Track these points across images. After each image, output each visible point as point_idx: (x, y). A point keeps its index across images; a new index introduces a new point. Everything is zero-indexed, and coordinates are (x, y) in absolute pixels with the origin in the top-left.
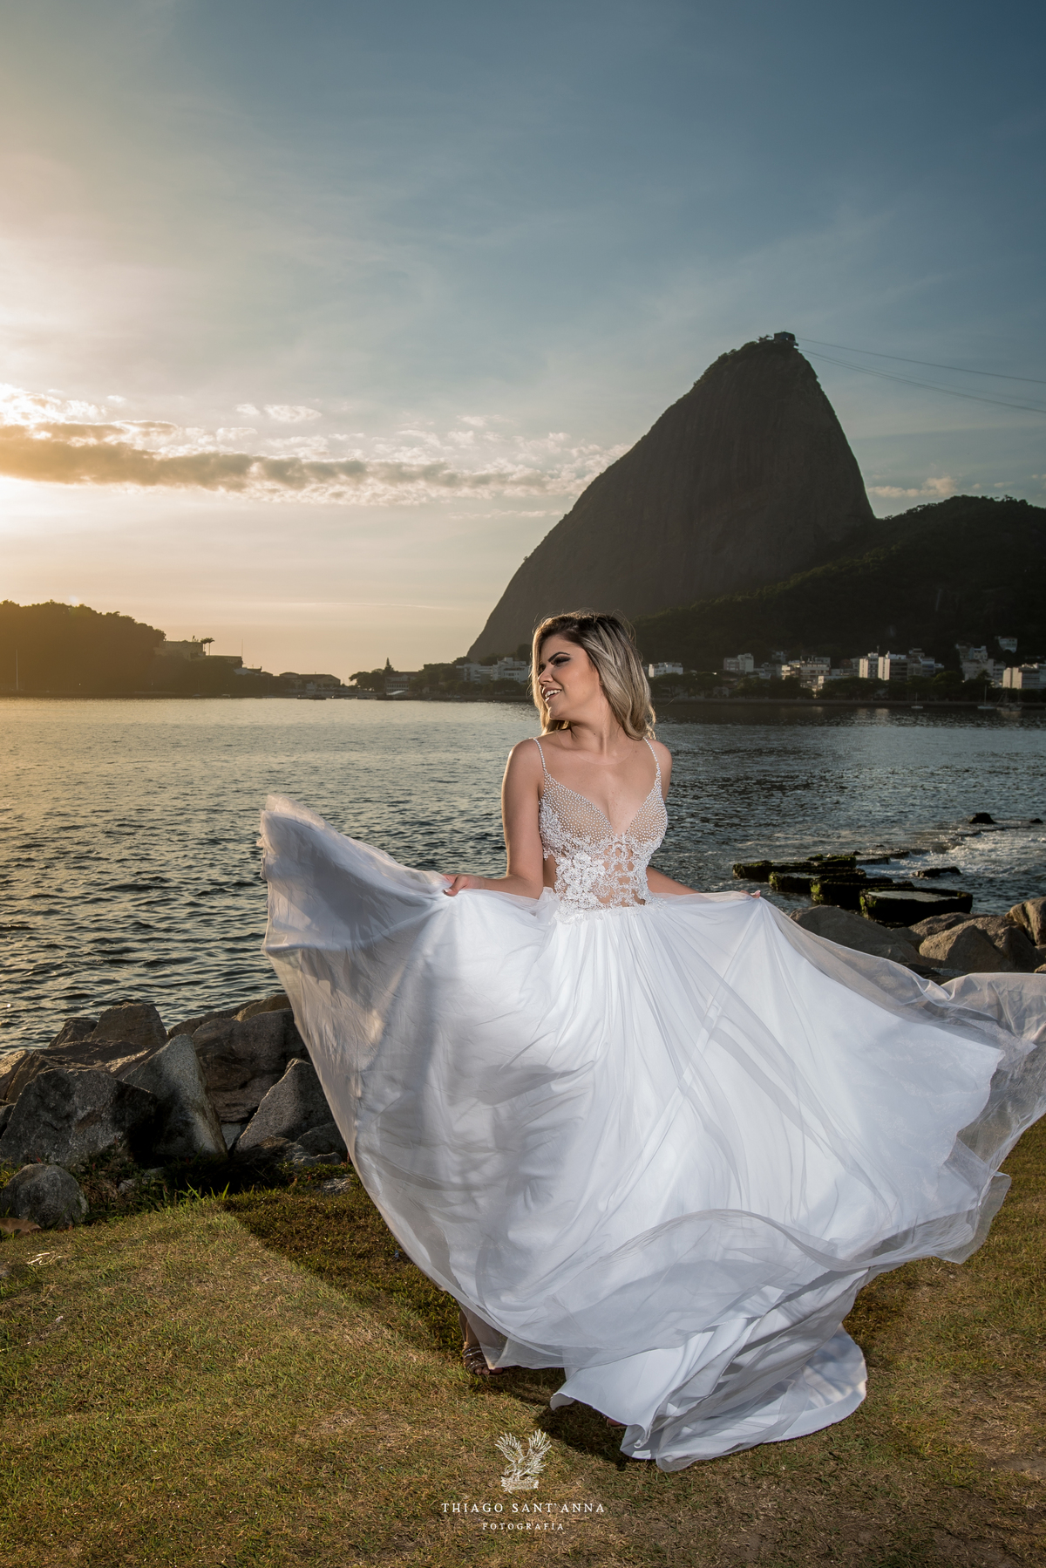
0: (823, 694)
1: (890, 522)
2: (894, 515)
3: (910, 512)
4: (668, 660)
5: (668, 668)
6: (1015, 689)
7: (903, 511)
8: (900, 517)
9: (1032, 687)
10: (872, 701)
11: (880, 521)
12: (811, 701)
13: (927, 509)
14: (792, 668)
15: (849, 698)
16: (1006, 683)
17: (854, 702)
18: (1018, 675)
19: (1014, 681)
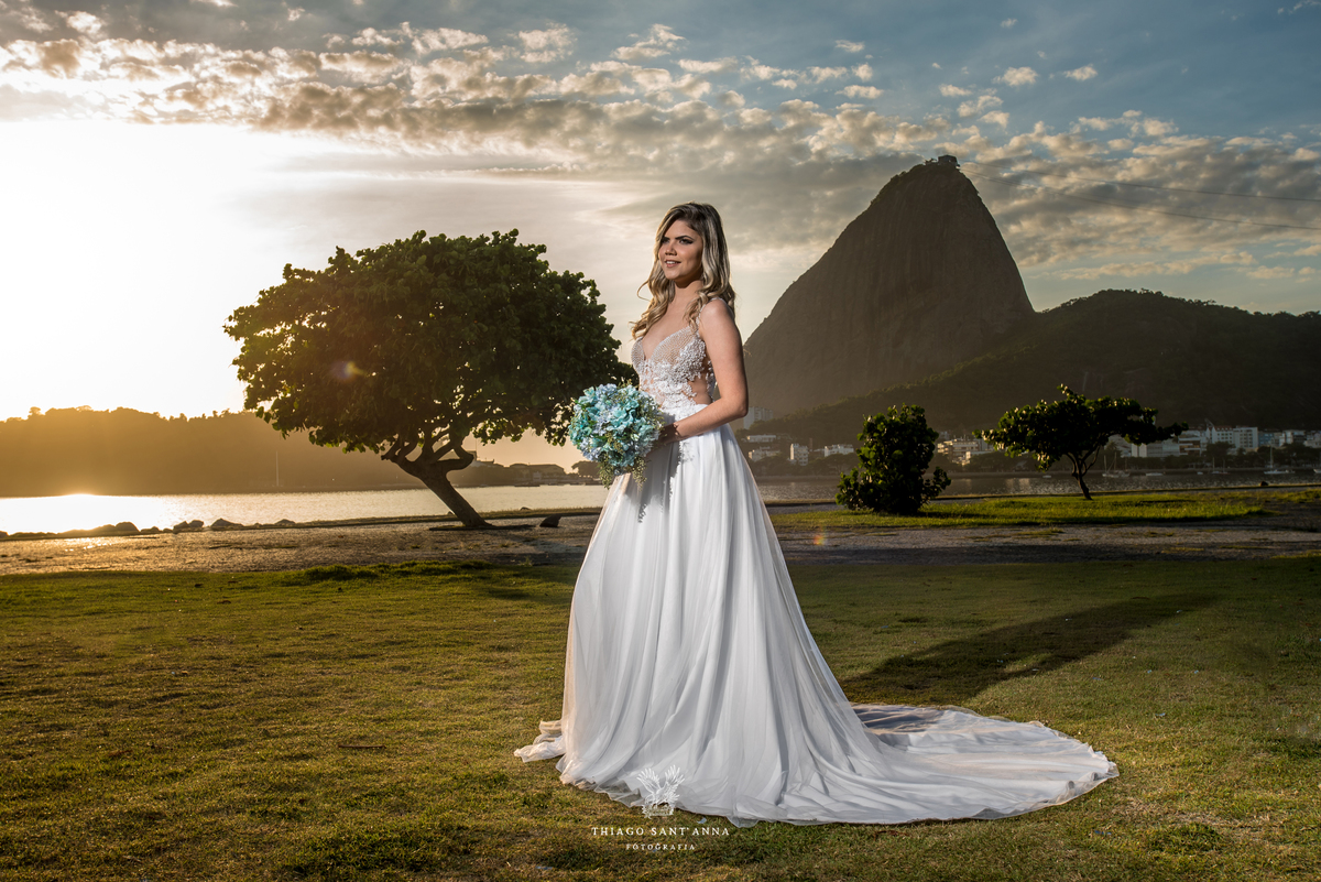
0: (970, 468)
1: (1047, 314)
2: (1051, 308)
3: (1064, 305)
4: (841, 443)
5: (841, 449)
6: (1139, 459)
7: (1059, 305)
8: (1057, 310)
9: (1155, 455)
10: (1014, 473)
11: (1039, 314)
12: (960, 474)
13: (1080, 302)
14: (946, 446)
15: (994, 470)
16: (1134, 454)
17: (998, 473)
18: (1143, 447)
19: (1141, 451)
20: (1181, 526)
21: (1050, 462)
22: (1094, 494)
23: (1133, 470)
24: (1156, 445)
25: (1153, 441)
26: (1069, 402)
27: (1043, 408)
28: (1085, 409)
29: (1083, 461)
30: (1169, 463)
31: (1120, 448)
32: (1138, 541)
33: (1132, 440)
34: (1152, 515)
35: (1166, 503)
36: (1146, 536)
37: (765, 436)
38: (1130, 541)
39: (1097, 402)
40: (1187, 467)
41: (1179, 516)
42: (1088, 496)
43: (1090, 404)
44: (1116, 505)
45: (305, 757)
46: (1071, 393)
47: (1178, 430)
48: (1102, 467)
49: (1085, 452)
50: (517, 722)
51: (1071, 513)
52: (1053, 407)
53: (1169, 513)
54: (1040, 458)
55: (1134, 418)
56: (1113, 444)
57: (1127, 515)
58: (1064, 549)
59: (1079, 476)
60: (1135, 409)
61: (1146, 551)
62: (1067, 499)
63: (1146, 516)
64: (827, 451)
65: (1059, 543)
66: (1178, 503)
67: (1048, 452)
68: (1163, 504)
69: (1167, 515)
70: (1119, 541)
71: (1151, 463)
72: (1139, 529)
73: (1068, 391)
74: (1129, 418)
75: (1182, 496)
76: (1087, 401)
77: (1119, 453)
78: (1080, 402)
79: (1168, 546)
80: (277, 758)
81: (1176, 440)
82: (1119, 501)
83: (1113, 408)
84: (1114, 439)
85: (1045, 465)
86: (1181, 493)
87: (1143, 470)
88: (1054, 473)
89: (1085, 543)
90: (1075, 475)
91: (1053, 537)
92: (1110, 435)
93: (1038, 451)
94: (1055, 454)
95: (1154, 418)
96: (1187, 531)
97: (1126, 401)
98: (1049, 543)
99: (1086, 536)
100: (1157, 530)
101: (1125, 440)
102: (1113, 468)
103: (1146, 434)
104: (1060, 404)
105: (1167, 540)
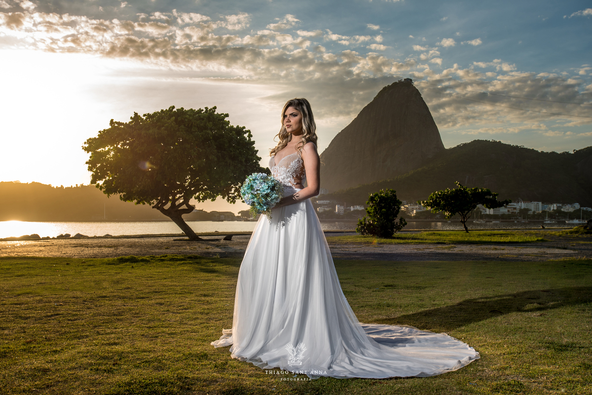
0: (415, 217)
1: (451, 150)
2: (452, 147)
3: (458, 146)
4: (359, 204)
5: (358, 208)
6: (490, 215)
7: (456, 146)
8: (455, 148)
9: (497, 214)
10: (435, 220)
11: (447, 149)
12: (411, 220)
13: (465, 145)
14: (405, 207)
15: (426, 218)
16: (488, 213)
17: (428, 220)
18: (492, 209)
19: (491, 211)
20: (508, 245)
21: (451, 216)
22: (470, 230)
23: (487, 220)
24: (498, 209)
25: (496, 208)
26: (460, 189)
27: (448, 192)
28: (467, 193)
29: (465, 215)
30: (503, 217)
31: (481, 210)
32: (489, 252)
33: (487, 207)
34: (495, 240)
35: (501, 235)
36: (493, 250)
37: (324, 201)
38: (485, 252)
39: (472, 190)
40: (510, 219)
41: (507, 241)
42: (467, 231)
43: (469, 190)
44: (479, 235)
45: (116, 344)
46: (461, 185)
47: (507, 203)
48: (473, 218)
49: (466, 212)
50: (212, 329)
51: (460, 238)
52: (453, 191)
53: (503, 239)
54: (447, 214)
55: (488, 197)
56: (478, 208)
57: (484, 240)
58: (456, 254)
59: (463, 222)
60: (489, 193)
61: (492, 257)
62: (458, 232)
63: (493, 240)
64: (352, 209)
65: (454, 252)
66: (506, 235)
67: (450, 211)
68: (500, 236)
69: (502, 241)
70: (481, 252)
71: (495, 217)
72: (489, 246)
73: (459, 184)
74: (486, 197)
75: (508, 232)
76: (468, 189)
77: (481, 212)
78: (464, 189)
79: (502, 254)
80: (103, 344)
81: (506, 207)
82: (481, 233)
83: (479, 193)
84: (479, 206)
85: (448, 217)
86: (508, 231)
87: (491, 220)
88: (452, 220)
89: (466, 252)
90: (461, 221)
91: (452, 249)
92: (477, 204)
93: (446, 211)
94: (453, 212)
95: (496, 197)
96: (510, 248)
97: (485, 190)
98: (450, 252)
99: (466, 249)
100: (497, 247)
101: (484, 207)
102: (478, 219)
103: (493, 204)
104: (456, 190)
105: (502, 252)
